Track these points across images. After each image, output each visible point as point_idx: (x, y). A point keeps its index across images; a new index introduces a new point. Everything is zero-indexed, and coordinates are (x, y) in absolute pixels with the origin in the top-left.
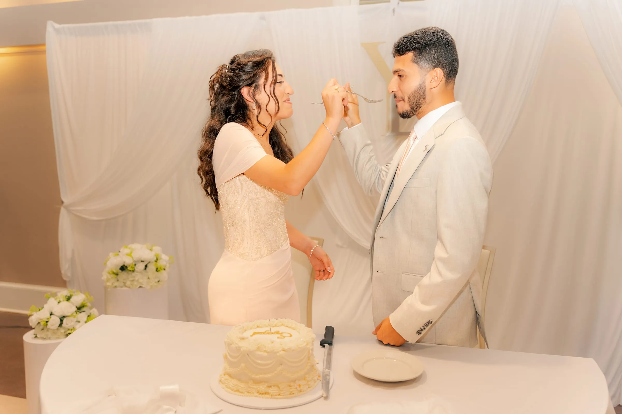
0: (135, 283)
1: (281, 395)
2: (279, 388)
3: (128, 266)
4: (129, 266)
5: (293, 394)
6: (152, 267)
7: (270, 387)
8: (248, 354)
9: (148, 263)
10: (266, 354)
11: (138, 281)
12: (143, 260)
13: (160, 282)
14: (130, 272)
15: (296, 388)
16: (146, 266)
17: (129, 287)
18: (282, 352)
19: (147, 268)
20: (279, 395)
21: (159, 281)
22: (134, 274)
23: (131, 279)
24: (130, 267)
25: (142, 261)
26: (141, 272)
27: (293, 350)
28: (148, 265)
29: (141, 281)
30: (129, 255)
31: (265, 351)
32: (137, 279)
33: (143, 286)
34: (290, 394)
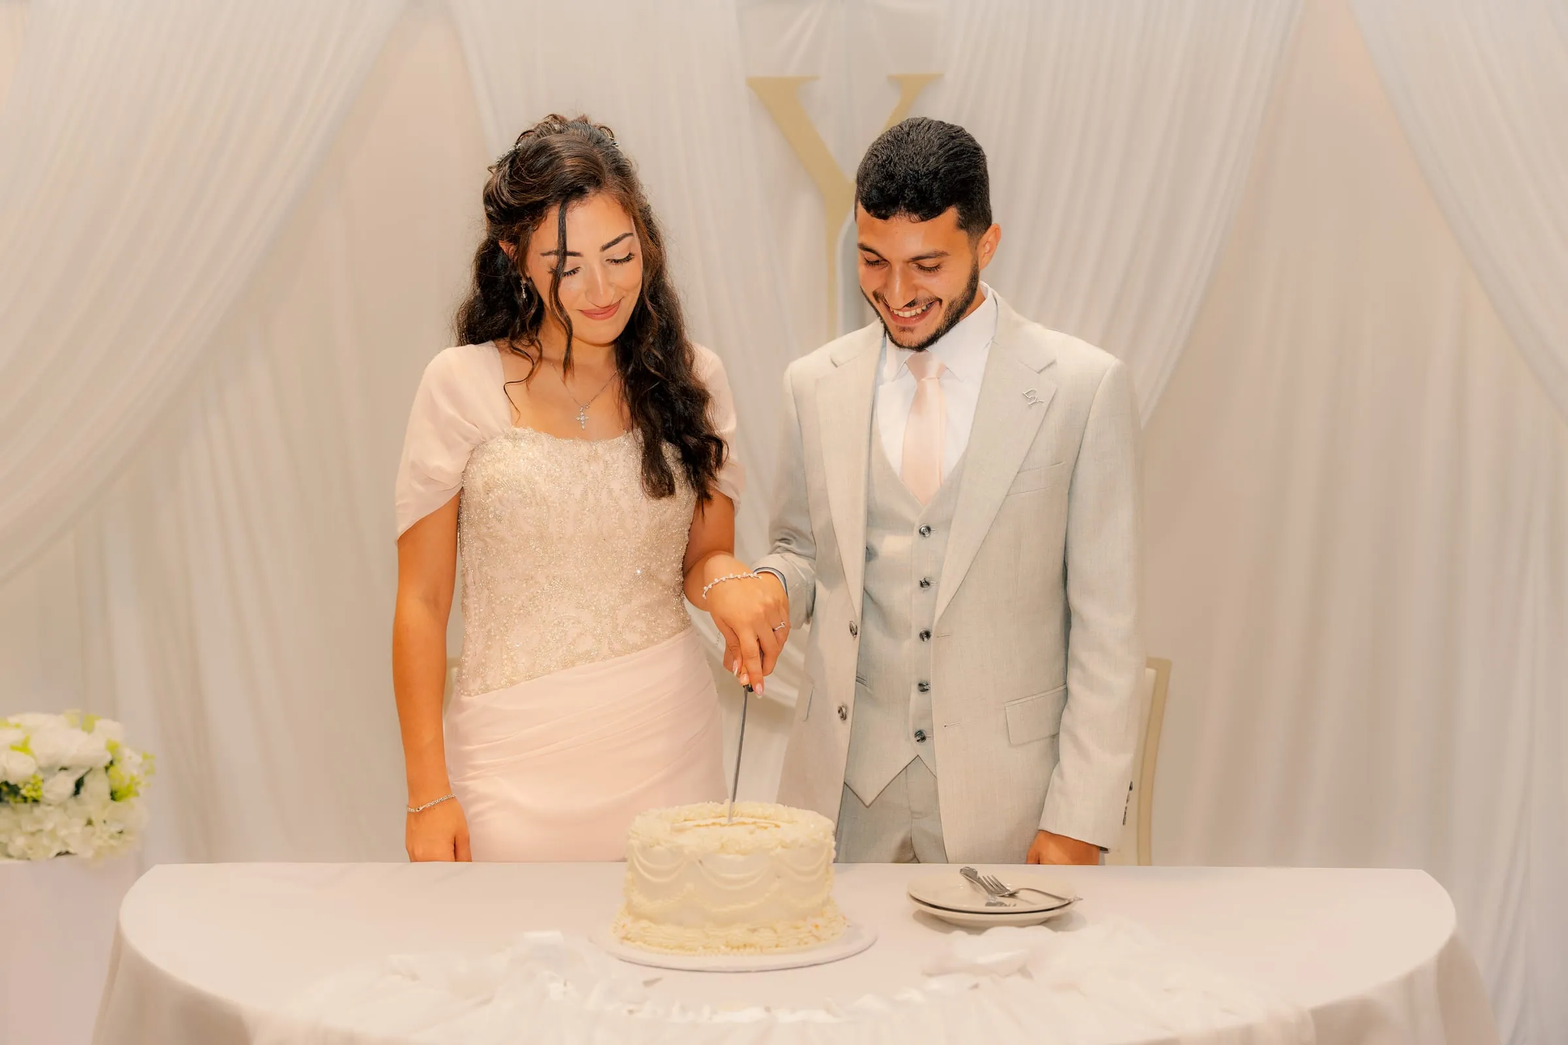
0: (45, 841)
1: (781, 947)
2: (775, 931)
3: (20, 786)
4: (26, 784)
5: (806, 943)
6: (97, 787)
7: (754, 930)
8: (700, 862)
9: (87, 773)
10: (741, 858)
11: (53, 834)
12: (65, 763)
13: (123, 836)
14: (27, 806)
15: (810, 932)
16: (79, 784)
17: (24, 857)
18: (779, 850)
19: (82, 790)
20: (777, 946)
21: (121, 832)
22: (38, 811)
23: (30, 828)
24: (29, 787)
25: (64, 769)
26: (62, 805)
27: (802, 846)
28: (86, 780)
29: (63, 833)
30: (23, 747)
31: (737, 852)
32: (49, 826)
33: (71, 850)
34: (799, 944)
